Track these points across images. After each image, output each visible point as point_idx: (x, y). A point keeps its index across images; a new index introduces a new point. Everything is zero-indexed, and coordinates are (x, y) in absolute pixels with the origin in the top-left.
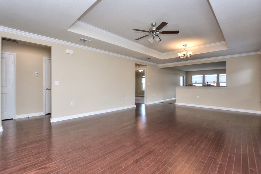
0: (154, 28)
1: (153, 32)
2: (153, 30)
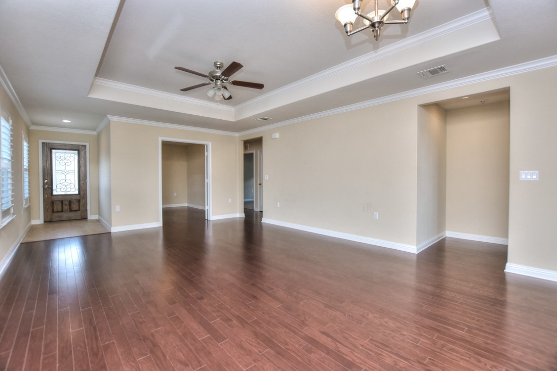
0: (217, 72)
1: (216, 80)
2: (216, 76)
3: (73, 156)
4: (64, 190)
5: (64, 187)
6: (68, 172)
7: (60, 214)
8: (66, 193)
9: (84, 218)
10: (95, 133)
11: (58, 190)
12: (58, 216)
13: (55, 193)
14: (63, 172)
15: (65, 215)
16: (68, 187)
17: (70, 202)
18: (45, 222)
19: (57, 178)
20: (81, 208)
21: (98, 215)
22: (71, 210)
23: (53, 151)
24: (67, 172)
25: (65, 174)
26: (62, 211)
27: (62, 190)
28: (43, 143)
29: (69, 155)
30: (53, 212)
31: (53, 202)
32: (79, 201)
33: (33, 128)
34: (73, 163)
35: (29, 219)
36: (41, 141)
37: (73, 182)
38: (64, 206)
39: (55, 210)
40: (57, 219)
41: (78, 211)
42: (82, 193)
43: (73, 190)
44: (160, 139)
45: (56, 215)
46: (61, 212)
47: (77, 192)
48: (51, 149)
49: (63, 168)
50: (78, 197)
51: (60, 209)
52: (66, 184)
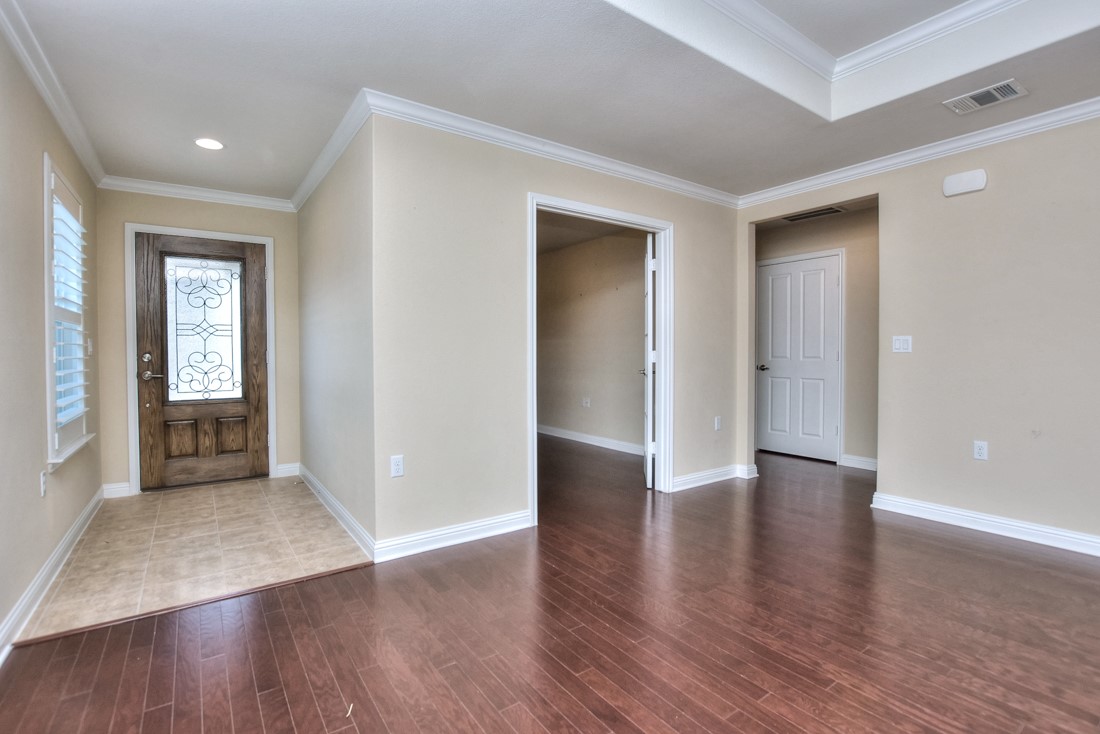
3: (224, 278)
4: (202, 388)
5: (199, 377)
6: (213, 330)
7: (190, 462)
8: (206, 396)
9: (260, 473)
10: (289, 207)
11: (183, 388)
12: (185, 471)
13: (173, 396)
14: (197, 328)
15: (206, 466)
16: (212, 376)
17: (218, 423)
18: (143, 489)
19: (181, 349)
20: (250, 444)
21: (298, 465)
22: (221, 451)
23: (170, 262)
24: (211, 330)
25: (205, 335)
26: (196, 453)
27: (196, 386)
28: (138, 235)
29: (214, 275)
30: (169, 456)
31: (166, 426)
32: (244, 421)
33: (108, 182)
34: (226, 299)
35: (95, 480)
36: (131, 229)
37: (227, 361)
38: (201, 436)
39: (175, 450)
40: (182, 478)
41: (240, 451)
42: (253, 396)
43: (228, 385)
44: (534, 201)
45: (177, 465)
46: (192, 455)
47: (238, 393)
48: (163, 254)
49: (197, 316)
50: (240, 409)
51: (189, 447)
52: (206, 366)
